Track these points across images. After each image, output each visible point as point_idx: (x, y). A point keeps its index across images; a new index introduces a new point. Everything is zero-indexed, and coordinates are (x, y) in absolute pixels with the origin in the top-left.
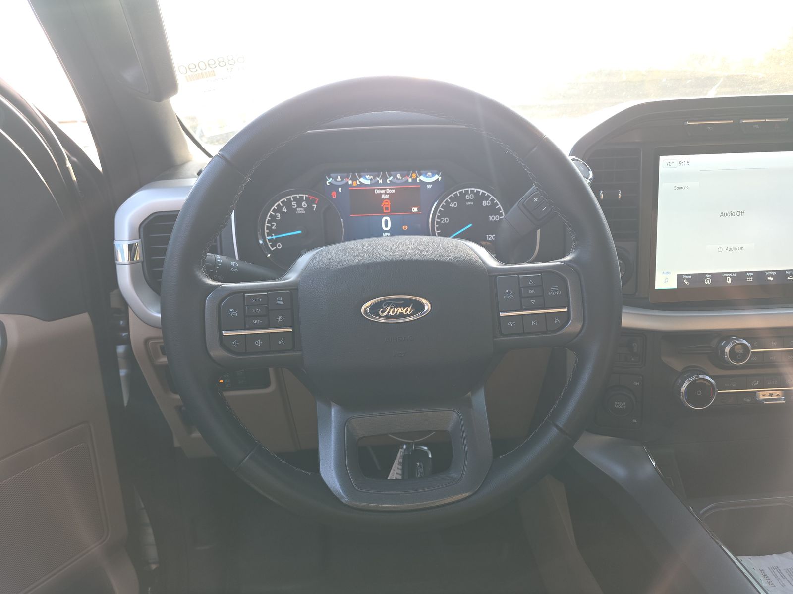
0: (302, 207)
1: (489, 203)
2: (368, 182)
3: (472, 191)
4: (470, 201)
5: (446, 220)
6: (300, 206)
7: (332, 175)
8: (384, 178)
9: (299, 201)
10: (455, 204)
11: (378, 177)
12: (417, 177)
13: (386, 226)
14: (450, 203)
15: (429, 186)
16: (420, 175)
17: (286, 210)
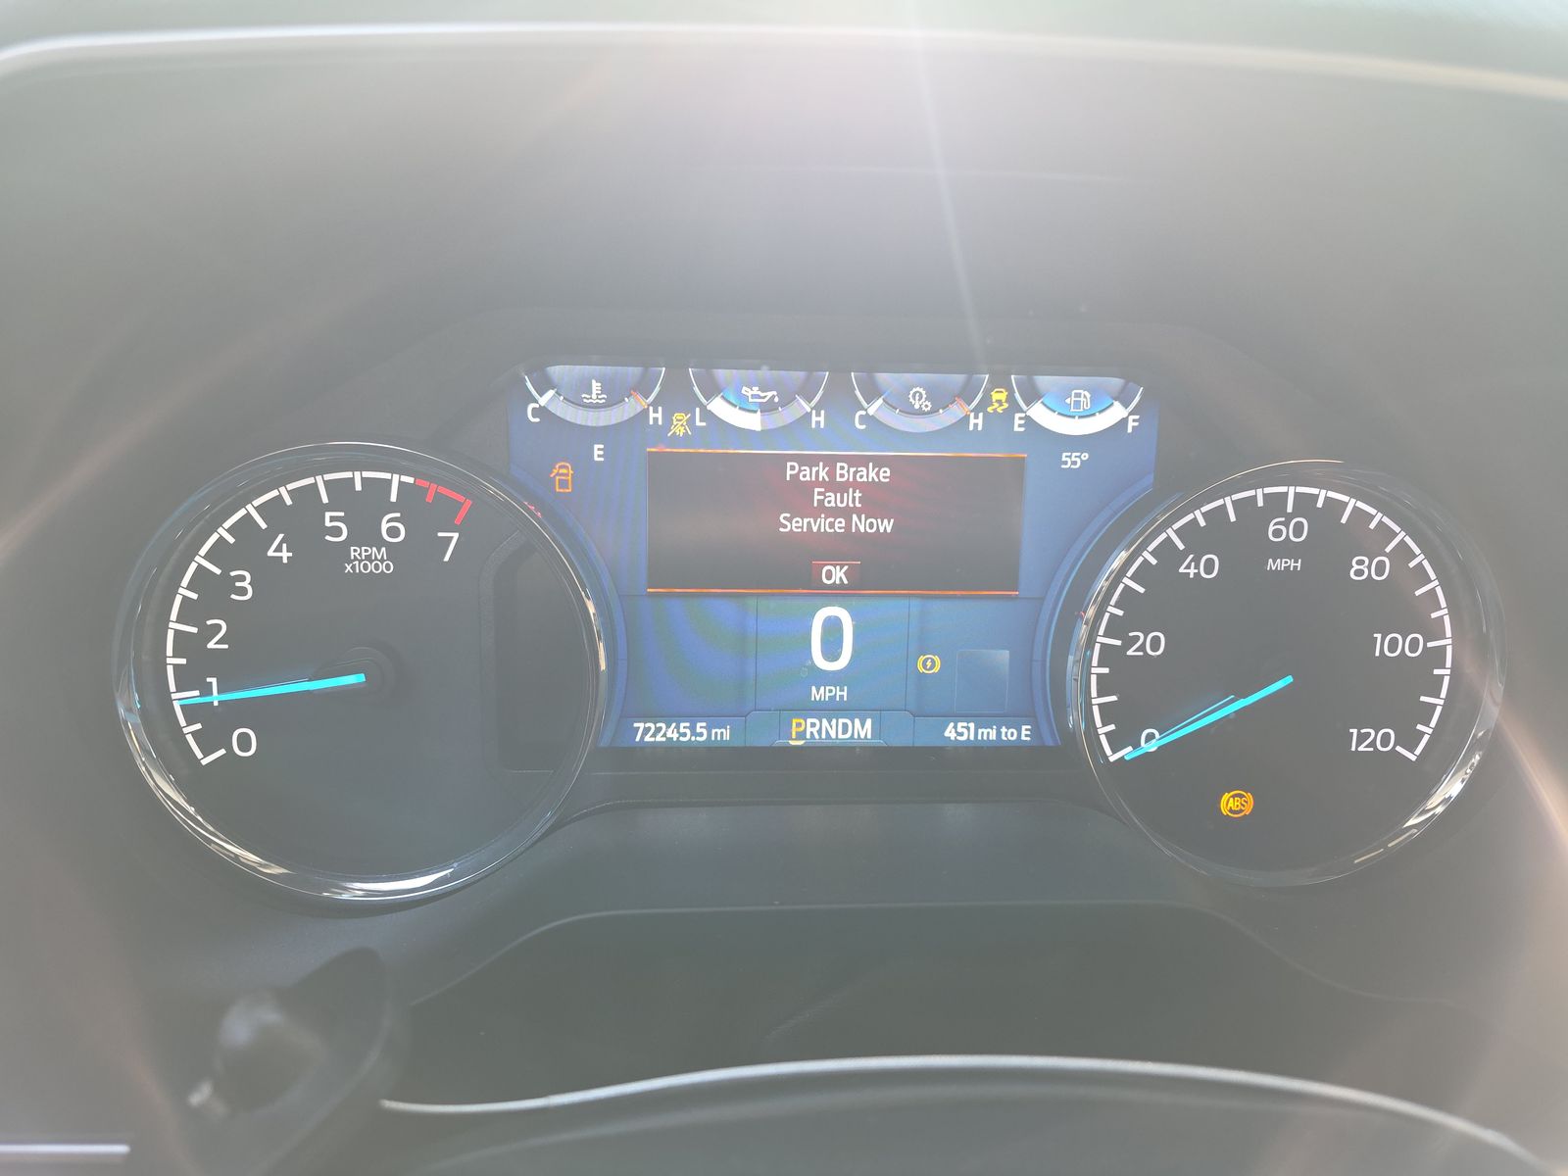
0: (379, 542)
1: (1381, 565)
2: (752, 422)
3: (1305, 503)
4: (1286, 549)
5: (1150, 643)
6: (365, 533)
7: (556, 371)
8: (839, 402)
9: (364, 509)
10: (1209, 565)
11: (809, 400)
12: (1015, 407)
13: (832, 651)
14: (1184, 555)
15: (1072, 460)
16: (1032, 396)
17: (285, 555)
